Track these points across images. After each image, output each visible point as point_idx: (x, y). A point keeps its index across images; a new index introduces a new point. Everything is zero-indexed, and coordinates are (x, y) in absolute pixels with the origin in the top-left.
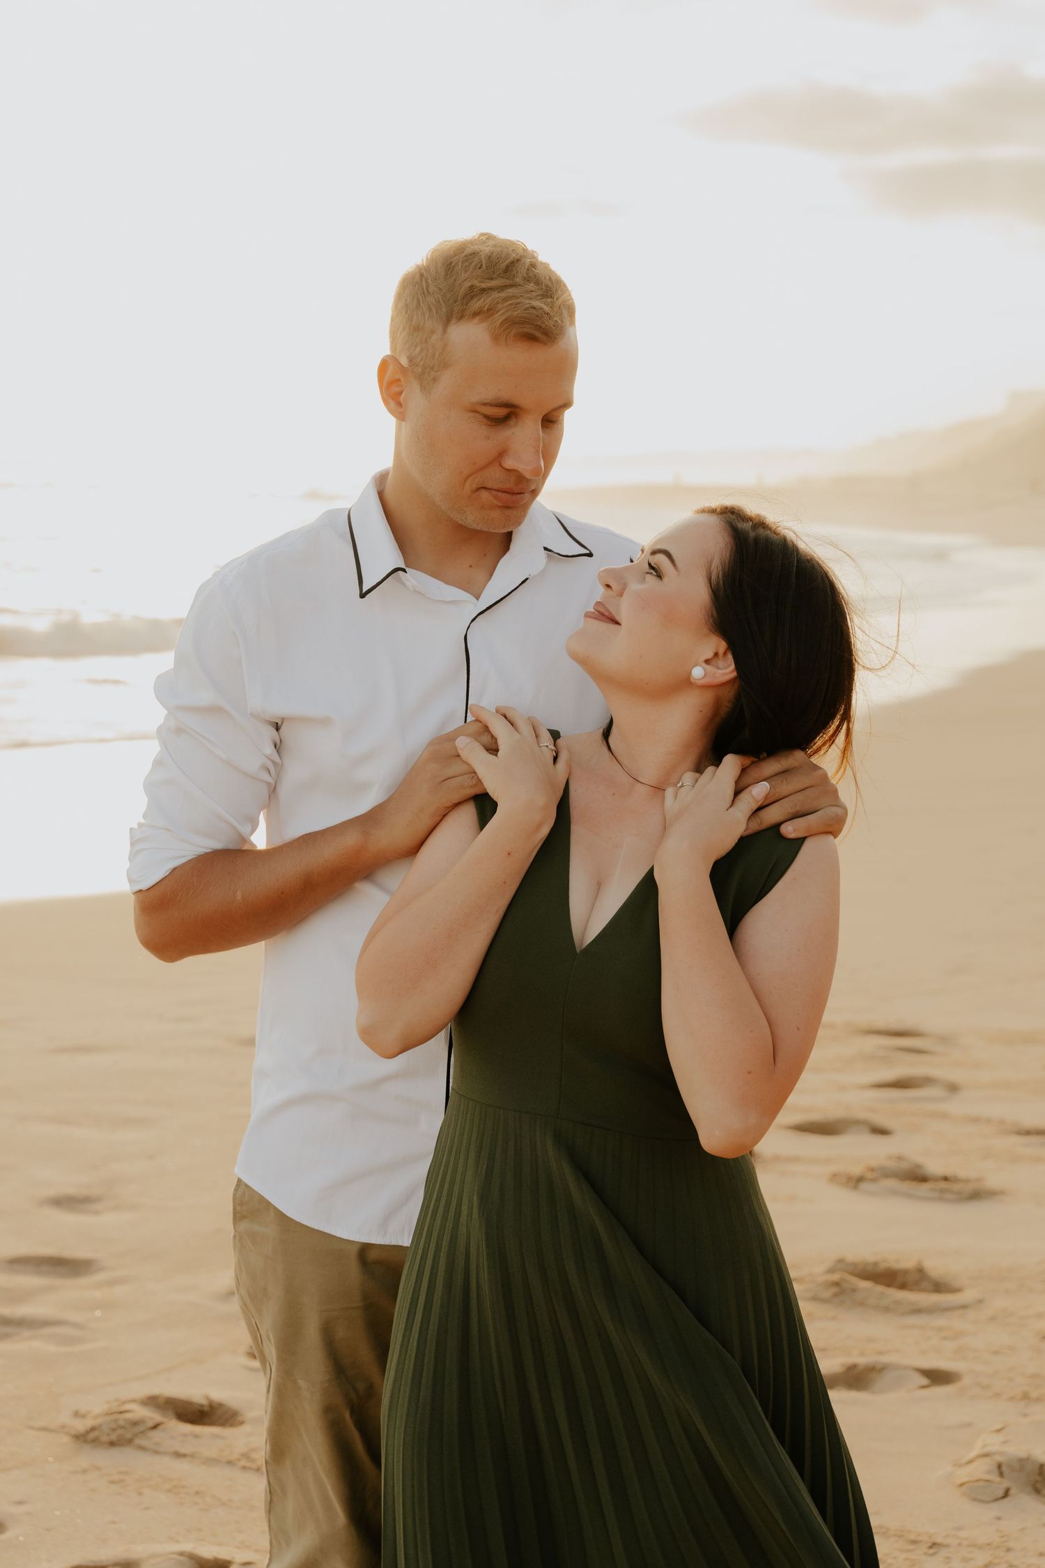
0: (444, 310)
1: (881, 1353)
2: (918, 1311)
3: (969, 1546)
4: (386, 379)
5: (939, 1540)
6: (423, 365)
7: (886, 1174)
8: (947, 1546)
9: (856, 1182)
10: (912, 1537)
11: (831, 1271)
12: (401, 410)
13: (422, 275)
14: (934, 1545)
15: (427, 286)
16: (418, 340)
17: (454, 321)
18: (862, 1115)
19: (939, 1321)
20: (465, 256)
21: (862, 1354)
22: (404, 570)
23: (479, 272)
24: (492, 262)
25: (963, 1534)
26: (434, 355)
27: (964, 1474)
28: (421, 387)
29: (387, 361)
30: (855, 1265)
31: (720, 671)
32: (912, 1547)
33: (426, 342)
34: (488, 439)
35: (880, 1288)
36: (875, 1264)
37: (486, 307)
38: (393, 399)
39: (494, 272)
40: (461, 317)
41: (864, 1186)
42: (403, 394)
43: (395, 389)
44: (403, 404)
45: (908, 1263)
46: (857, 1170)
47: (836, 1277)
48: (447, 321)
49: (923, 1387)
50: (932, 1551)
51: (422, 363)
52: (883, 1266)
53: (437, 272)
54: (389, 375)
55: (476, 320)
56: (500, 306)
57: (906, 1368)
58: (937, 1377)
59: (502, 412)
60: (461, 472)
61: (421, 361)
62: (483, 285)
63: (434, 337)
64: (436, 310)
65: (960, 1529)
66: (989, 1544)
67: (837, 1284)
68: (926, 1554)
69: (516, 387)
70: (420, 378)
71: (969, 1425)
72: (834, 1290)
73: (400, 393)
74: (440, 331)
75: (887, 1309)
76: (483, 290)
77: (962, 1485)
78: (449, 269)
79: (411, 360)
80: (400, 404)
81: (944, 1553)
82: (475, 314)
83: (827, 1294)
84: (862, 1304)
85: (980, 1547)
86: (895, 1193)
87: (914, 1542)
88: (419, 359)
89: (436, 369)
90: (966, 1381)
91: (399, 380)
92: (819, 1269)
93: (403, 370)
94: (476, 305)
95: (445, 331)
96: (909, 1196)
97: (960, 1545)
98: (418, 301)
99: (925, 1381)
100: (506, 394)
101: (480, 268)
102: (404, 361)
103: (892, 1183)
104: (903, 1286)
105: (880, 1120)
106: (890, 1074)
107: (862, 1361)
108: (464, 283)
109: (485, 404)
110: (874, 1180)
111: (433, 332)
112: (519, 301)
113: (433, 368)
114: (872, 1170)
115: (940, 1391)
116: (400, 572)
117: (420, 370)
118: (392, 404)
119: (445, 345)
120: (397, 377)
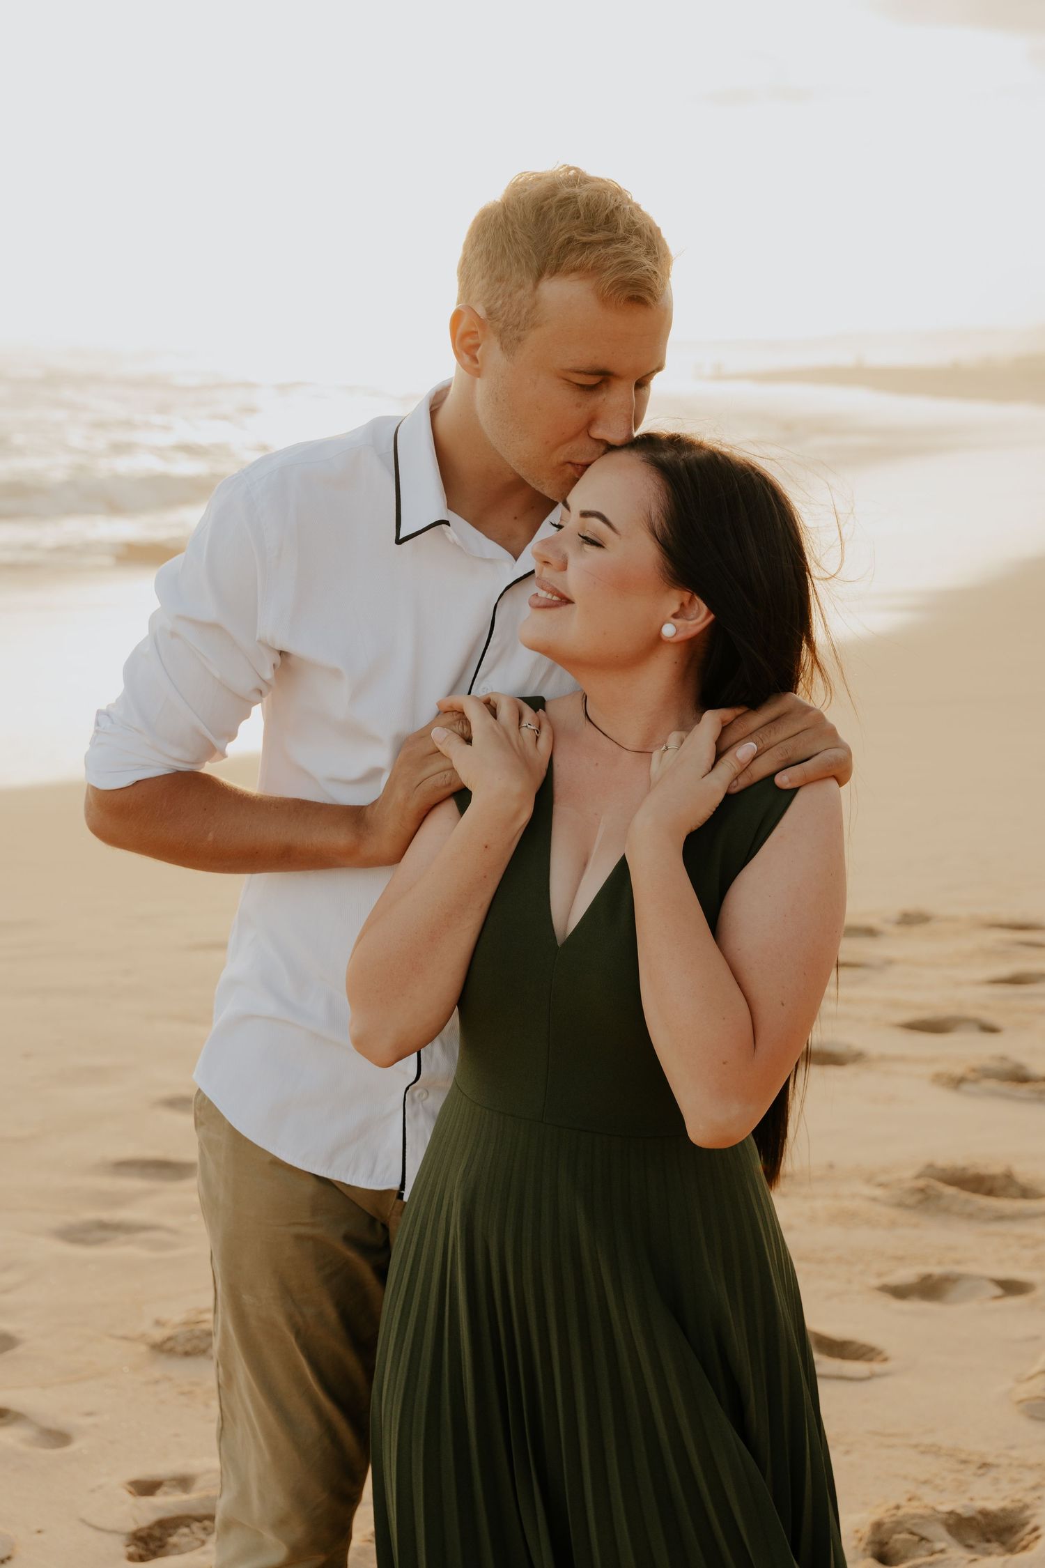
0: (535, 264)
1: (958, 1262)
2: (1001, 1217)
3: (1020, 1466)
4: (460, 331)
5: (990, 1460)
6: (505, 321)
7: (987, 1074)
8: (998, 1466)
9: (957, 1082)
10: (963, 1456)
11: (918, 1177)
12: (476, 366)
13: (506, 218)
14: (984, 1465)
15: (513, 232)
16: (500, 291)
17: (546, 276)
18: (972, 1013)
19: (1020, 1228)
20: (560, 201)
21: (940, 1263)
22: (447, 523)
23: (577, 222)
24: (590, 211)
25: (1015, 1453)
26: (519, 312)
27: (1024, 1391)
28: (501, 344)
29: (461, 311)
30: (943, 1170)
31: (691, 623)
32: (962, 1467)
33: (510, 295)
34: (580, 406)
35: (965, 1195)
36: (964, 1169)
37: (590, 265)
38: (467, 353)
39: (593, 223)
40: (555, 271)
41: (966, 1087)
42: (480, 348)
43: (470, 341)
44: (479, 359)
45: (996, 1169)
46: (959, 1070)
47: (921, 1183)
48: (539, 276)
49: (997, 1298)
50: (981, 1471)
51: (503, 318)
52: (972, 1171)
53: (525, 216)
54: (463, 326)
55: (573, 276)
56: (608, 264)
57: (981, 1278)
58: (1011, 1288)
59: (593, 380)
60: (547, 442)
61: (502, 316)
62: (585, 239)
63: (522, 292)
64: (527, 263)
65: (1012, 1448)
66: (1039, 1465)
67: (922, 1190)
68: (975, 1475)
69: (613, 353)
70: (501, 334)
71: (1036, 1338)
72: (919, 1196)
73: (477, 346)
74: (530, 286)
75: (971, 1216)
76: (585, 244)
77: (1021, 1402)
78: (540, 215)
79: (490, 313)
80: (475, 359)
81: (993, 1473)
82: (574, 270)
83: (911, 1200)
84: (947, 1211)
85: (1031, 1468)
86: (994, 1094)
87: (964, 1462)
88: (500, 313)
89: (522, 328)
90: (1040, 1292)
91: (476, 332)
92: (909, 1173)
93: (482, 323)
94: (573, 260)
95: (536, 287)
96: (1008, 1097)
97: (1010, 1465)
98: (504, 249)
99: (998, 1291)
100: (602, 362)
101: (578, 218)
102: (481, 311)
103: (992, 1084)
104: (990, 1192)
105: (990, 1017)
106: (1005, 970)
107: (937, 1270)
108: (561, 233)
109: (578, 372)
110: (975, 1081)
111: (521, 286)
112: (627, 258)
113: (517, 326)
114: (974, 1070)
115: (1014, 1301)
116: (444, 526)
117: (501, 326)
118: (467, 359)
119: (536, 304)
120: (473, 329)
